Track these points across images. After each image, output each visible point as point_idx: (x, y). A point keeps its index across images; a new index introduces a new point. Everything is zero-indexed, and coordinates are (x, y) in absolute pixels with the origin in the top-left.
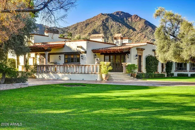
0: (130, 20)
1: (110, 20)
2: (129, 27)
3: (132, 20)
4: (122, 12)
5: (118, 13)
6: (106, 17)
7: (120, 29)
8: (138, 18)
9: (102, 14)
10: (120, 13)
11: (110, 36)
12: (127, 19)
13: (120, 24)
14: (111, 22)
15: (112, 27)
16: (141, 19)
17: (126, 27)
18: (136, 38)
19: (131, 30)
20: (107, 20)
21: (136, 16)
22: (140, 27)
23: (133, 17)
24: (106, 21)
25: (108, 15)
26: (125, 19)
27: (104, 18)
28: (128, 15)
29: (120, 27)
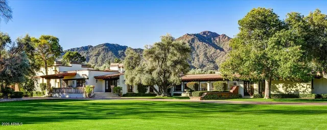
0: (217, 39)
1: (196, 41)
2: (217, 47)
3: (220, 40)
4: (209, 32)
5: (204, 33)
6: (192, 37)
7: (206, 50)
8: (227, 38)
9: (188, 34)
10: (207, 33)
11: (196, 57)
12: (214, 39)
13: (207, 45)
14: (197, 43)
15: (198, 47)
16: (229, 38)
17: (213, 47)
18: (224, 58)
19: (218, 51)
20: (193, 40)
21: (224, 36)
22: (228, 47)
23: (220, 37)
24: (192, 42)
25: (195, 35)
26: (212, 38)
27: (190, 38)
28: (215, 35)
29: (207, 47)
